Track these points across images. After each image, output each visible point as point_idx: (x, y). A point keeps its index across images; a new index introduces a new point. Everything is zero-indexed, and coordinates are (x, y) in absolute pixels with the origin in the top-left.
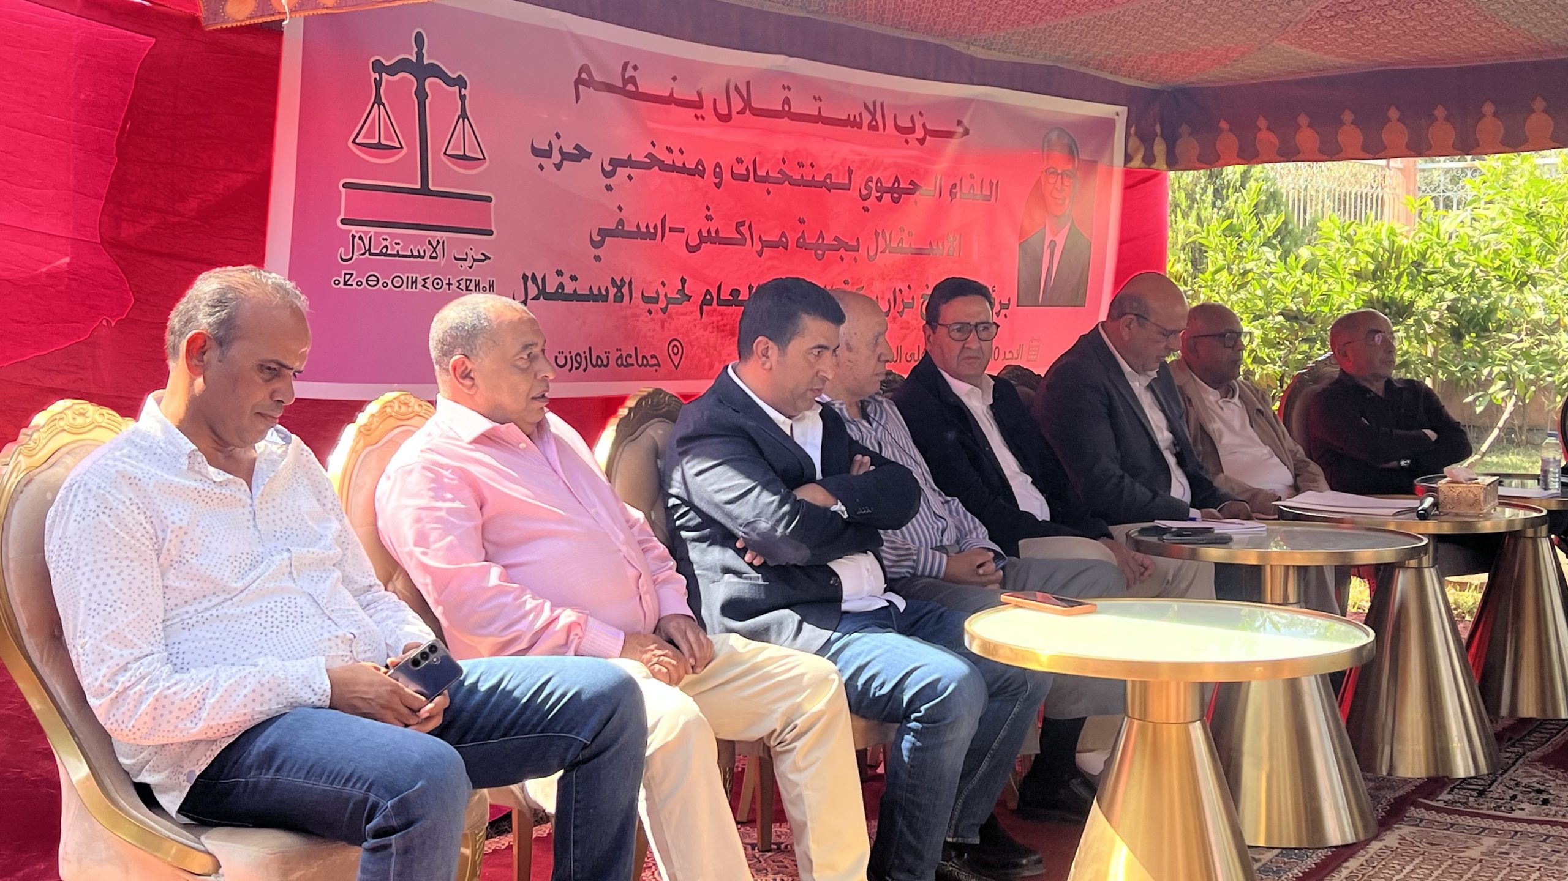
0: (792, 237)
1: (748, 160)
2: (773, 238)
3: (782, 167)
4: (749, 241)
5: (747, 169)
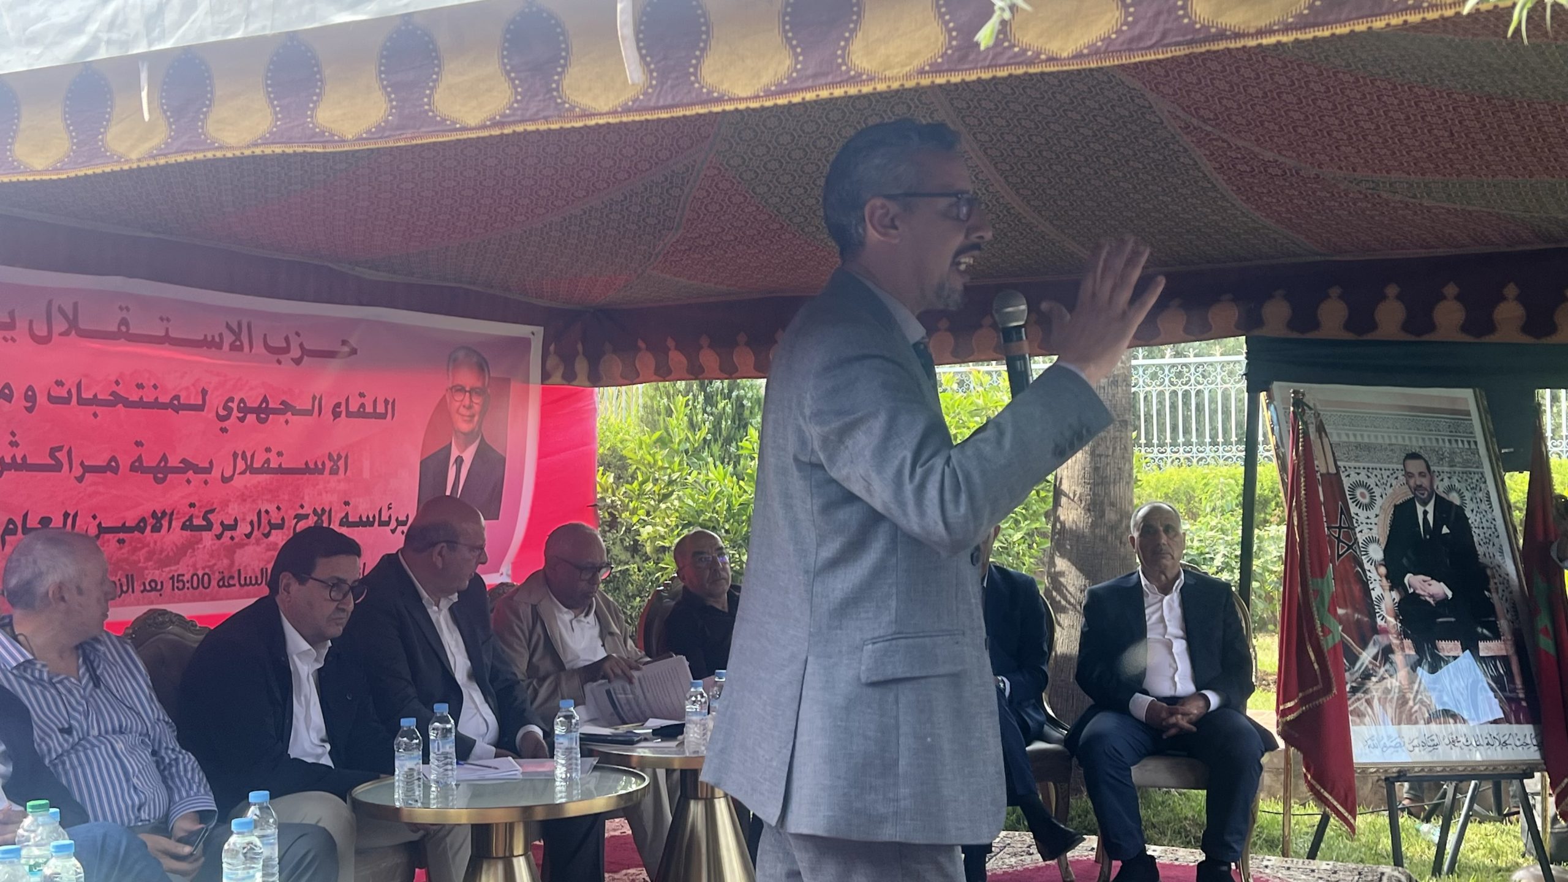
0: (125, 462)
1: (71, 383)
2: (101, 462)
3: (115, 388)
4: (66, 467)
5: (69, 392)
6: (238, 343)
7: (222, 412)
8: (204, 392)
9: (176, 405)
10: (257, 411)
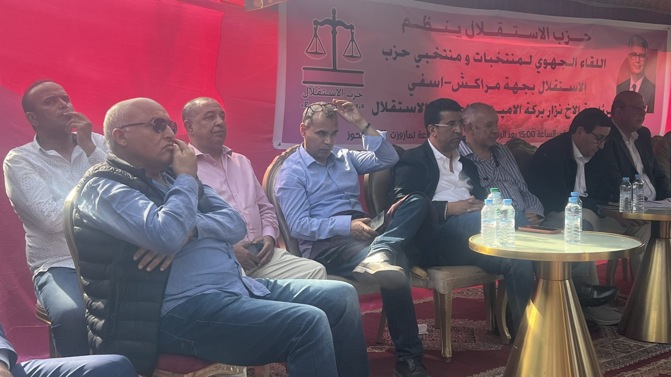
0: (502, 85)
1: (482, 54)
2: (494, 85)
3: (498, 56)
4: (481, 87)
5: (481, 57)
6: (543, 36)
7: (538, 65)
8: (531, 57)
9: (520, 62)
10: (551, 64)
